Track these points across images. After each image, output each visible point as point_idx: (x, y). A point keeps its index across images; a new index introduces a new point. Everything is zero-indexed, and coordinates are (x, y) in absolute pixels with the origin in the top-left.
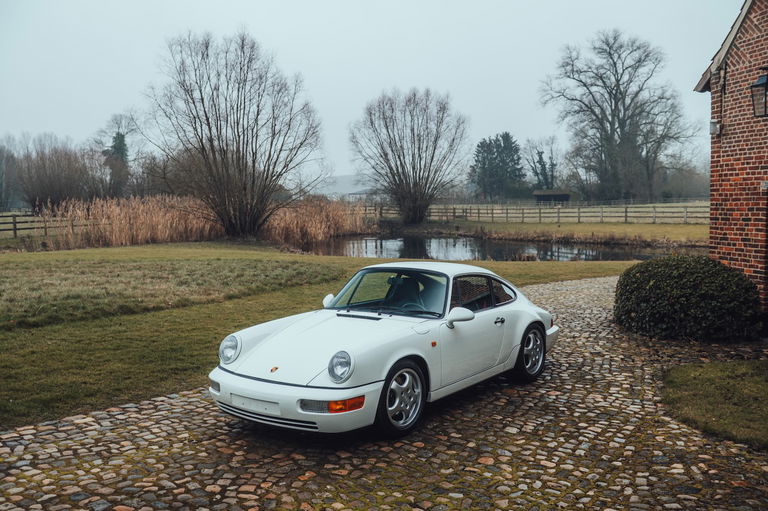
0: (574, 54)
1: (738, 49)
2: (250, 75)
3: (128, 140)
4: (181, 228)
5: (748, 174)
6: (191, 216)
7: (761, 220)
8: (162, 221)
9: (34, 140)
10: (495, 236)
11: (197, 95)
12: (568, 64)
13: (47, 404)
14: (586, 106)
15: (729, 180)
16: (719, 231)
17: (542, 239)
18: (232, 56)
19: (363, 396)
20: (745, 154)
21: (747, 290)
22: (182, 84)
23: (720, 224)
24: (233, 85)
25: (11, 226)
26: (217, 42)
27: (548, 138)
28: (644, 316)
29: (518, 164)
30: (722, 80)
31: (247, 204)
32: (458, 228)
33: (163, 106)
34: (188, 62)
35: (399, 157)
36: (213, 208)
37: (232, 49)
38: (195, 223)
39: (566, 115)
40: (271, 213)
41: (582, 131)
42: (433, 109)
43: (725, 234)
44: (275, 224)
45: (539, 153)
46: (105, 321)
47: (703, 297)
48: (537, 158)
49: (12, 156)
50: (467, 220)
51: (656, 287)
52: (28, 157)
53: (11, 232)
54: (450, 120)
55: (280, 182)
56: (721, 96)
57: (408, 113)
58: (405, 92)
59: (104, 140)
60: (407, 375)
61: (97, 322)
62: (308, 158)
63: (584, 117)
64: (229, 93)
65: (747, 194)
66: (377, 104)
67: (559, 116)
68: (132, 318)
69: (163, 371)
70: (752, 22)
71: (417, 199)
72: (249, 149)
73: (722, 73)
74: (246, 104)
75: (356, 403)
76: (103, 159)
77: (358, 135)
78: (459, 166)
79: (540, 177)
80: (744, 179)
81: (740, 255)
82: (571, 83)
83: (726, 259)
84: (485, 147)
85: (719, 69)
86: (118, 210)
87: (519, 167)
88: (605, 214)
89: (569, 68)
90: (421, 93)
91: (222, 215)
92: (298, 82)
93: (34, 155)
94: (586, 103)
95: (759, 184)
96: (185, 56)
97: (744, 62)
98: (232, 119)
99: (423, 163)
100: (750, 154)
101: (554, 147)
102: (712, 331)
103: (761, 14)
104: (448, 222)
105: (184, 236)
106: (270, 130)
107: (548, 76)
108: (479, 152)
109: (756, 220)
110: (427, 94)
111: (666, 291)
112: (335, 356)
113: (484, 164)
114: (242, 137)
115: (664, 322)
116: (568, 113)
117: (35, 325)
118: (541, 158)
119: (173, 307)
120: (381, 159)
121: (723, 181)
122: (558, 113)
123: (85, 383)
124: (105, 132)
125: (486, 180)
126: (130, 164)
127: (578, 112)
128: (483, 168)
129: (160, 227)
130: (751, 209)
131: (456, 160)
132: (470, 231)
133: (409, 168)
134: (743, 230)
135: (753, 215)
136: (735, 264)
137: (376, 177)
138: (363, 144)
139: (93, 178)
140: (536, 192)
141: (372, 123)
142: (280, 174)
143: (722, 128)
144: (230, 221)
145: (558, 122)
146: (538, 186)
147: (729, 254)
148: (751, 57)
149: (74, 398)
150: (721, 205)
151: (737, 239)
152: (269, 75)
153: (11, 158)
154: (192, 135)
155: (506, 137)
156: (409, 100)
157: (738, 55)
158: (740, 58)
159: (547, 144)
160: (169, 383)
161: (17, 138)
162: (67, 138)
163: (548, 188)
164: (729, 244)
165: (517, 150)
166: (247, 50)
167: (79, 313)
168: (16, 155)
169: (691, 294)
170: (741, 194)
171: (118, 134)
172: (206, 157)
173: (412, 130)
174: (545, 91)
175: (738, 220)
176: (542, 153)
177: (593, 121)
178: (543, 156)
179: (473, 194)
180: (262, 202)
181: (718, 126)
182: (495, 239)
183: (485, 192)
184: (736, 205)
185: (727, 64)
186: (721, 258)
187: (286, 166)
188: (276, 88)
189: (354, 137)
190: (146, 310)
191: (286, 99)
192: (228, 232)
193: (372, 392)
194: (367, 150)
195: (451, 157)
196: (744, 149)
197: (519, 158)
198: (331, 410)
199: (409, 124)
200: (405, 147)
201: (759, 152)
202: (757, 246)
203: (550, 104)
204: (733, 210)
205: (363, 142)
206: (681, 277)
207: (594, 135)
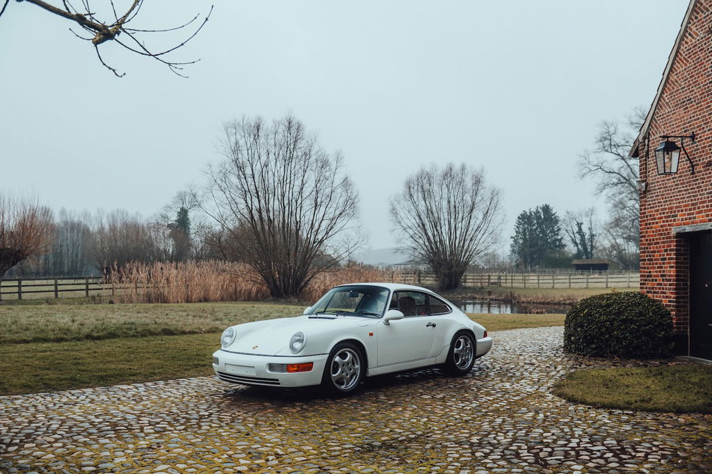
0: (612, 129)
1: (656, 122)
2: (295, 154)
3: (191, 215)
4: (231, 290)
5: (664, 222)
6: (240, 279)
7: (672, 259)
8: (214, 283)
9: (108, 216)
10: (524, 300)
11: (248, 171)
12: (606, 139)
13: (101, 378)
14: (625, 178)
15: (652, 228)
16: (646, 270)
17: (568, 302)
18: (280, 137)
19: (312, 363)
20: (662, 206)
21: (663, 316)
22: (236, 161)
23: (647, 264)
24: (280, 163)
25: (84, 287)
26: (267, 125)
27: (587, 209)
28: (579, 339)
29: (558, 234)
30: (646, 147)
31: (290, 267)
32: (490, 293)
33: (219, 182)
34: (242, 142)
35: (436, 227)
36: (259, 272)
37: (280, 131)
38: (244, 286)
39: (604, 188)
40: (312, 277)
41: (621, 202)
42: (469, 182)
43: (650, 272)
44: (316, 287)
45: (578, 224)
46: (151, 338)
47: (624, 321)
48: (576, 229)
49: (88, 230)
50: (500, 286)
51: (589, 314)
52: (101, 230)
53: (84, 292)
54: (485, 193)
55: (322, 248)
56: (646, 160)
57: (444, 186)
58: (442, 167)
59: (169, 214)
60: (348, 353)
61: (146, 338)
62: (346, 226)
63: (623, 189)
64: (276, 170)
65: (663, 238)
66: (416, 179)
67: (598, 189)
68: (172, 337)
69: (188, 365)
70: (665, 100)
71: (452, 266)
72: (293, 218)
73: (647, 140)
74: (292, 178)
75: (307, 366)
76: (168, 231)
77: (398, 207)
78: (493, 235)
79: (580, 247)
80: (662, 226)
81: (660, 289)
82: (609, 157)
83: (651, 292)
84: (525, 219)
85: (644, 138)
86: (174, 272)
87: (559, 237)
88: (631, 280)
89: (607, 143)
90: (457, 167)
91: (268, 278)
92: (338, 159)
93: (107, 228)
94: (625, 175)
95: (670, 229)
96: (239, 137)
97: (660, 132)
98: (279, 191)
99: (458, 233)
100: (665, 205)
101: (594, 218)
102: (631, 349)
103: (670, 94)
104: (482, 288)
105: (234, 297)
106: (313, 202)
107: (586, 151)
108: (520, 224)
109: (669, 259)
110: (463, 169)
111: (596, 318)
112: (295, 335)
113: (525, 235)
114: (287, 208)
115: (594, 343)
116: (606, 186)
117: (98, 338)
118: (580, 229)
119: (205, 332)
120: (419, 229)
121: (648, 228)
122: (596, 186)
123: (130, 369)
124: (171, 208)
125: (526, 250)
126: (192, 236)
127: (616, 184)
128: (525, 239)
129: (212, 288)
130: (666, 251)
131: (490, 230)
132: (501, 296)
133: (445, 237)
134: (661, 267)
135: (668, 255)
136: (657, 296)
137: (414, 246)
138: (403, 215)
139: (158, 249)
140: (575, 262)
141: (411, 195)
142: (321, 241)
143: (646, 186)
144: (275, 284)
145: (597, 194)
146: (578, 256)
147: (653, 288)
148: (664, 128)
149: (121, 376)
150: (647, 248)
151: (657, 276)
152: (312, 153)
153: (86, 232)
154: (243, 207)
155: (546, 209)
156: (446, 175)
157: (656, 127)
158: (658, 129)
159: (587, 216)
160: (190, 372)
161: (92, 215)
162: (137, 213)
163: (587, 258)
164: (653, 280)
165: (556, 222)
166: (293, 130)
167: (131, 333)
168: (91, 229)
169: (614, 319)
170: (660, 239)
171: (182, 209)
172: (254, 227)
173: (449, 202)
174: (582, 164)
175: (658, 260)
176: (582, 224)
177: (631, 193)
178: (583, 227)
179: (514, 264)
180: (304, 267)
181: (643, 184)
182: (523, 302)
183: (525, 262)
184: (657, 248)
185: (649, 134)
186: (648, 292)
187: (327, 233)
188: (320, 164)
189: (394, 209)
190: (184, 333)
191: (328, 174)
192: (272, 294)
193: (320, 361)
194: (407, 221)
195: (485, 227)
196: (661, 202)
197: (559, 230)
198: (288, 371)
199: (445, 196)
200: (442, 218)
201: (670, 204)
202: (670, 280)
203: (588, 177)
204: (654, 252)
205: (402, 213)
206: (608, 306)
207: (633, 206)
